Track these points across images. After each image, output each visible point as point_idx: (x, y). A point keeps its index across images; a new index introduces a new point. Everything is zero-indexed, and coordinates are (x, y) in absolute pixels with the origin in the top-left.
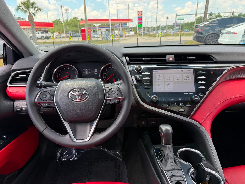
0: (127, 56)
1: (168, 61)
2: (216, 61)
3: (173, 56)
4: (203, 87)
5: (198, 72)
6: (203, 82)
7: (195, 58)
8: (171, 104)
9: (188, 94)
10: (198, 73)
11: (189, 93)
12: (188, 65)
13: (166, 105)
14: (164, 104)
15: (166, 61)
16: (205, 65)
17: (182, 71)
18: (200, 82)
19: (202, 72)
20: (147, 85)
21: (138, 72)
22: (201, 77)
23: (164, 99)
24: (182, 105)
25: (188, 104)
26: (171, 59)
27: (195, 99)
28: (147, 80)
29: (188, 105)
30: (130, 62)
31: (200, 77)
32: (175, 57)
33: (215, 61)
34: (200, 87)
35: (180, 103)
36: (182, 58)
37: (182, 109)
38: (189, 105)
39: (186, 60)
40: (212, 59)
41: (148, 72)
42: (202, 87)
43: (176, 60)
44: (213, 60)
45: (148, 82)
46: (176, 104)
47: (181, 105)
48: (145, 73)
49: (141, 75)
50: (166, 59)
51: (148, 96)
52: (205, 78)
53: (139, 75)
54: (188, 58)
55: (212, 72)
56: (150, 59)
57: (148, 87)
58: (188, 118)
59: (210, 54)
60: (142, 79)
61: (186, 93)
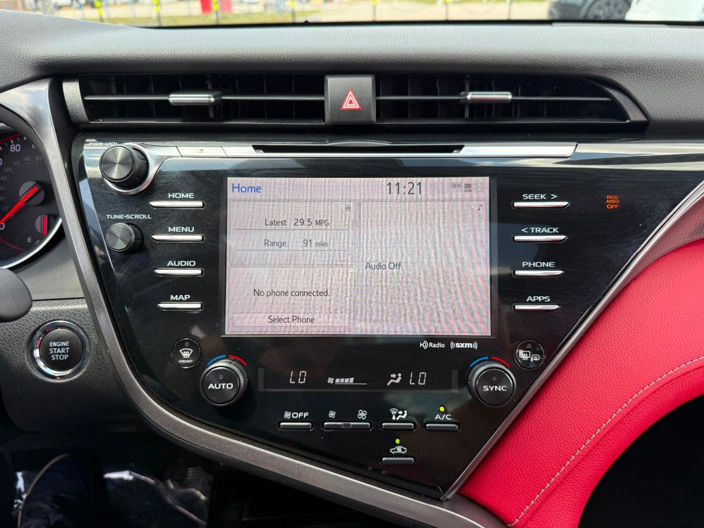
0: (70, 78)
1: (332, 116)
2: (642, 118)
3: (367, 82)
4: (543, 302)
5: (522, 200)
6: (549, 264)
7: (507, 96)
8: (332, 414)
9: (443, 346)
10: (517, 204)
11: (452, 345)
12: (460, 148)
13: (301, 420)
14: (287, 415)
15: (324, 119)
16: (565, 149)
17: (416, 188)
18: (527, 268)
19: (549, 199)
20: (181, 285)
21: (132, 192)
22: (538, 230)
23: (295, 379)
24: (401, 421)
25: (442, 414)
26: (351, 103)
27: (486, 388)
28: (183, 252)
29: (439, 422)
30: (91, 117)
31: (530, 234)
32: (378, 90)
33: (635, 116)
34: (529, 298)
35: (393, 412)
36: (436, 94)
37: (399, 449)
40: (614, 103)
41: (190, 195)
42: (537, 303)
43: (383, 109)
44: (621, 113)
45: (188, 263)
46: (362, 414)
47: (396, 421)
48: (172, 199)
49: (144, 217)
50: (322, 102)
51: (183, 361)
52: (562, 237)
53: (128, 217)
54: (466, 99)
55: (612, 202)
56: (212, 100)
57: (187, 297)
58: (439, 500)
59: (603, 75)
60: (147, 244)
61: (431, 344)
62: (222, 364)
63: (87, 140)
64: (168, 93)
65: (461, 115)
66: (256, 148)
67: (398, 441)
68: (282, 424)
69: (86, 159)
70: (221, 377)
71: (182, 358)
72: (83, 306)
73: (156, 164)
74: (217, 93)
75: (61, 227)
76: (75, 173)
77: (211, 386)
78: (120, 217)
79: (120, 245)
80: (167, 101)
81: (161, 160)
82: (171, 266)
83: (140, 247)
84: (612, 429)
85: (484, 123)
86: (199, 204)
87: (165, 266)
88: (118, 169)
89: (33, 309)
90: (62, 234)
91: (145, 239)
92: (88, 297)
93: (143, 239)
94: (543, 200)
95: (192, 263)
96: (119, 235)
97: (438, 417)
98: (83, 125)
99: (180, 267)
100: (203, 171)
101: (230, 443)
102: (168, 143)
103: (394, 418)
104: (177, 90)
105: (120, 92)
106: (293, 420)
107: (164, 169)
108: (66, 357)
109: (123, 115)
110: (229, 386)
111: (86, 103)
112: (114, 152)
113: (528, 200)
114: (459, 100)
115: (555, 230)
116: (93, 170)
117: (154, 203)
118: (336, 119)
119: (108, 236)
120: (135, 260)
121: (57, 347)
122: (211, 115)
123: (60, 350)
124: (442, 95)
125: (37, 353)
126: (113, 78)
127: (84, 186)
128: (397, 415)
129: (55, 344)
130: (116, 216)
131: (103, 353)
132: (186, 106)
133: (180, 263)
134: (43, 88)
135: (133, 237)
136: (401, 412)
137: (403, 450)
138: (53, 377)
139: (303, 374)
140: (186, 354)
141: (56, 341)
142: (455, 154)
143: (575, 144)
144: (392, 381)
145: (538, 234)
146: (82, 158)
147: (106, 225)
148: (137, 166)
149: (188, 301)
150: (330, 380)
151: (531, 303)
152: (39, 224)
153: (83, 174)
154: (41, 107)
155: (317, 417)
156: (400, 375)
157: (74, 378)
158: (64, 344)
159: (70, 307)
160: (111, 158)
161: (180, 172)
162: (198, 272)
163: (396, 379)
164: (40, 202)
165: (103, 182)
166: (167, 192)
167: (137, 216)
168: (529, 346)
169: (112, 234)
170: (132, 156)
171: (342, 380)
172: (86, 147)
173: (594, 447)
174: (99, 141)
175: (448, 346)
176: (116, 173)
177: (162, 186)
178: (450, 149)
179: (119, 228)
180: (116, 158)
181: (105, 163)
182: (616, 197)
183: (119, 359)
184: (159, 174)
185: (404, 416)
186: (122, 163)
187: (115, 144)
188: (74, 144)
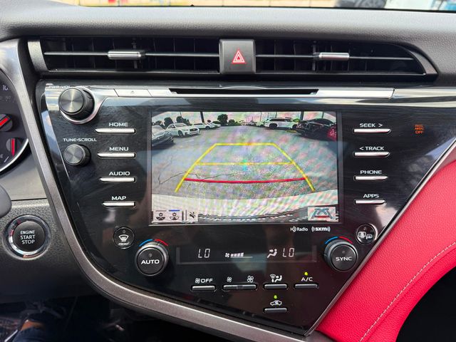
0: (34, 39)
1: (225, 67)
2: (434, 72)
3: (250, 44)
4: (374, 198)
5: (359, 128)
6: (378, 172)
7: (346, 56)
8: (229, 279)
9: (307, 230)
10: (356, 130)
12: (316, 91)
13: (208, 284)
14: (197, 281)
15: (219, 70)
16: (386, 93)
18: (363, 175)
19: (377, 127)
20: (120, 189)
21: (82, 122)
22: (370, 148)
23: (202, 254)
24: (278, 282)
25: (306, 277)
27: (338, 259)
28: (121, 165)
29: (304, 282)
30: (50, 67)
31: (365, 151)
32: (258, 49)
33: (429, 70)
34: (365, 195)
36: (293, 54)
37: (277, 303)
38: (309, 282)
39: (306, 64)
40: (416, 62)
41: (125, 124)
42: (370, 199)
43: (261, 64)
44: (420, 68)
45: (125, 173)
46: (250, 279)
47: (274, 283)
48: (112, 127)
49: (92, 140)
50: (218, 58)
51: (122, 244)
52: (386, 153)
53: (80, 140)
54: (318, 57)
55: (419, 128)
56: (140, 56)
57: (125, 197)
58: (303, 336)
59: (409, 42)
60: (94, 159)
61: (298, 229)
62: (150, 245)
63: (47, 84)
64: (107, 51)
65: (310, 69)
66: (172, 90)
67: (275, 297)
68: (194, 287)
69: (47, 98)
70: (151, 255)
71: (120, 241)
72: (46, 204)
73: (99, 102)
74: (142, 51)
75: (28, 145)
76: (39, 106)
77: (143, 262)
78: (74, 140)
79: (75, 161)
80: (107, 56)
81: (103, 98)
82: (111, 176)
83: (89, 162)
84: (417, 282)
86: (132, 130)
87: (107, 176)
88: (73, 105)
90: (28, 151)
91: (92, 155)
92: (49, 197)
93: (90, 156)
94: (373, 128)
95: (127, 173)
96: (74, 154)
97: (303, 279)
98: (44, 73)
99: (118, 176)
100: (134, 106)
101: (157, 301)
102: (108, 87)
104: (112, 49)
105: (69, 50)
106: (202, 284)
107: (105, 105)
108: (33, 241)
109: (71, 67)
110: (157, 262)
111: (45, 56)
112: (69, 93)
113: (363, 128)
114: (312, 58)
115: (382, 148)
116: (53, 106)
117: (98, 130)
118: (228, 71)
119: (65, 154)
120: (85, 172)
121: (26, 235)
122: (136, 67)
123: (28, 237)
124: (297, 54)
125: (11, 240)
126: (64, 39)
127: (46, 119)
128: (275, 279)
129: (24, 232)
130: (70, 140)
131: (62, 238)
132: (118, 60)
133: (118, 173)
134: (14, 46)
135: (84, 155)
136: (277, 277)
137: (279, 303)
138: (22, 256)
139: (208, 251)
140: (124, 239)
141: (25, 230)
142: (312, 95)
143: (393, 89)
144: (270, 254)
145: (371, 151)
146: (44, 97)
147: (64, 146)
148: (86, 103)
149: (125, 200)
150: (227, 255)
151: (366, 199)
152: (9, 145)
153: (44, 108)
154: (13, 60)
155: (219, 282)
156: (276, 250)
157: (37, 257)
158: (31, 232)
159: (35, 205)
160: (66, 97)
161: (117, 107)
162: (131, 179)
163: (273, 253)
164: (9, 128)
165: (61, 115)
166: (108, 122)
167: (86, 140)
168: (365, 229)
169: (68, 152)
170: (83, 96)
171: (235, 255)
172: (46, 89)
173: (405, 296)
174: (55, 85)
175: (310, 229)
176: (72, 108)
177: (105, 117)
178: (308, 92)
179: (73, 148)
180: (70, 97)
181: (63, 101)
182: (421, 125)
183: (74, 243)
184: (101, 109)
186: (76, 100)
187: (69, 87)
188: (37, 87)
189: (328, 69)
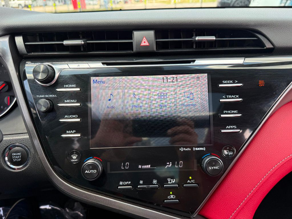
0: (18, 35)
1: (136, 48)
2: (271, 46)
3: (152, 33)
4: (233, 129)
5: (222, 83)
6: (235, 112)
7: (213, 38)
8: (141, 182)
10: (220, 85)
11: (194, 149)
12: (194, 61)
13: (128, 185)
14: (121, 183)
15: (133, 50)
16: (239, 61)
17: (175, 79)
18: (226, 113)
19: (234, 83)
20: (71, 126)
21: (48, 85)
22: (230, 96)
23: (124, 166)
27: (210, 168)
28: (72, 111)
29: (189, 183)
30: (28, 52)
31: (226, 98)
32: (157, 36)
33: (268, 45)
34: (227, 127)
35: (169, 180)
36: (181, 38)
37: (172, 196)
38: (192, 183)
39: (190, 44)
41: (74, 86)
42: (231, 129)
44: (262, 45)
45: (74, 116)
46: (155, 182)
48: (66, 88)
49: (54, 96)
50: (132, 43)
51: (73, 160)
52: (240, 99)
53: (47, 96)
54: (195, 40)
55: (261, 83)
56: (83, 43)
57: (74, 131)
58: (190, 218)
59: (254, 28)
60: (55, 108)
61: (184, 149)
62: (91, 161)
63: (27, 62)
64: (63, 40)
65: (192, 47)
66: (103, 64)
67: (171, 193)
68: (119, 187)
69: (26, 70)
70: (91, 167)
71: (72, 159)
72: (27, 136)
73: (58, 72)
74: (85, 40)
75: (16, 101)
76: (22, 77)
77: (86, 172)
78: (43, 96)
79: (43, 109)
80: (63, 44)
81: (60, 70)
82: (66, 118)
83: (52, 110)
84: (264, 183)
85: (202, 50)
86: (79, 89)
87: (64, 118)
88: (41, 75)
89: (4, 139)
90: (16, 105)
91: (54, 106)
92: (29, 132)
93: (53, 106)
94: (231, 83)
95: (76, 116)
96: (43, 104)
97: (189, 181)
98: (25, 56)
99: (70, 118)
100: (79, 74)
101: (96, 197)
102: (63, 63)
103: (169, 183)
104: (67, 39)
105: (41, 40)
106: (124, 185)
107: (62, 74)
108: (20, 160)
109: (42, 51)
110: (95, 171)
111: (25, 45)
112: (40, 67)
113: (225, 84)
114: (192, 40)
115: (237, 96)
116: (30, 76)
117: (58, 90)
118: (138, 50)
119: (37, 105)
120: (50, 116)
121: (16, 156)
122: (82, 50)
123: (17, 157)
124: (183, 38)
125: (6, 159)
126: (38, 34)
127: (26, 83)
128: (170, 181)
129: (15, 154)
130: (41, 96)
131: (37, 157)
132: (70, 46)
133: (70, 116)
134: (6, 40)
135: (49, 105)
136: (172, 180)
137: (174, 197)
138: (14, 169)
139: (127, 164)
140: (74, 157)
141: (15, 153)
142: (192, 64)
143: (244, 58)
144: (167, 166)
145: (230, 98)
146: (25, 70)
147: (37, 100)
148: (50, 73)
149: (75, 133)
150: (140, 167)
151: (228, 129)
152: (6, 100)
153: (25, 78)
154: (5, 48)
155: (135, 184)
156: (171, 163)
157: (24, 169)
158: (19, 154)
159: (21, 137)
160: (38, 70)
161: (69, 75)
162: (79, 120)
163: (169, 165)
164: (6, 90)
165: (35, 81)
166: (63, 85)
167: (51, 96)
168: (228, 148)
169: (39, 104)
170: (47, 68)
171: (145, 166)
172: (26, 65)
173: (257, 191)
174: (32, 62)
175: (192, 149)
176: (40, 77)
177: (62, 82)
178: (189, 62)
179: (42, 101)
180: (40, 69)
181: (35, 72)
182: (263, 81)
183: (44, 160)
184: (60, 77)
185: (174, 182)
186: (43, 72)
187: (40, 64)
188: (21, 64)
189: (204, 47)
